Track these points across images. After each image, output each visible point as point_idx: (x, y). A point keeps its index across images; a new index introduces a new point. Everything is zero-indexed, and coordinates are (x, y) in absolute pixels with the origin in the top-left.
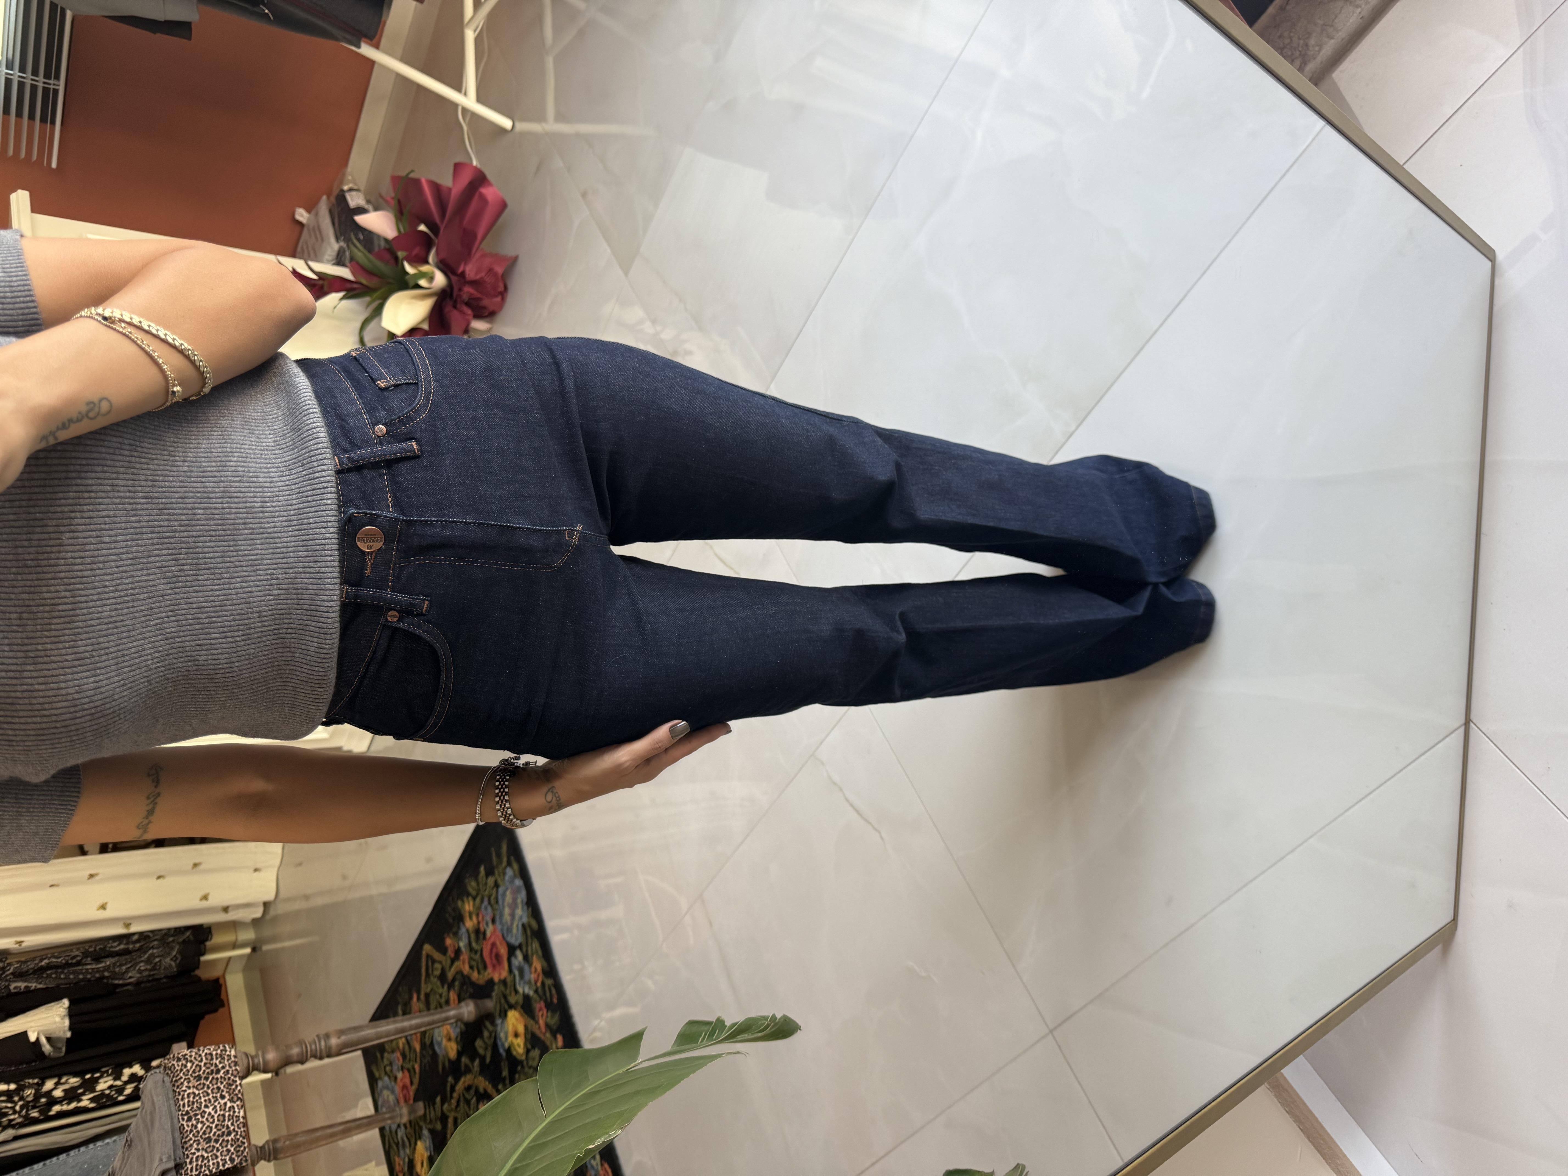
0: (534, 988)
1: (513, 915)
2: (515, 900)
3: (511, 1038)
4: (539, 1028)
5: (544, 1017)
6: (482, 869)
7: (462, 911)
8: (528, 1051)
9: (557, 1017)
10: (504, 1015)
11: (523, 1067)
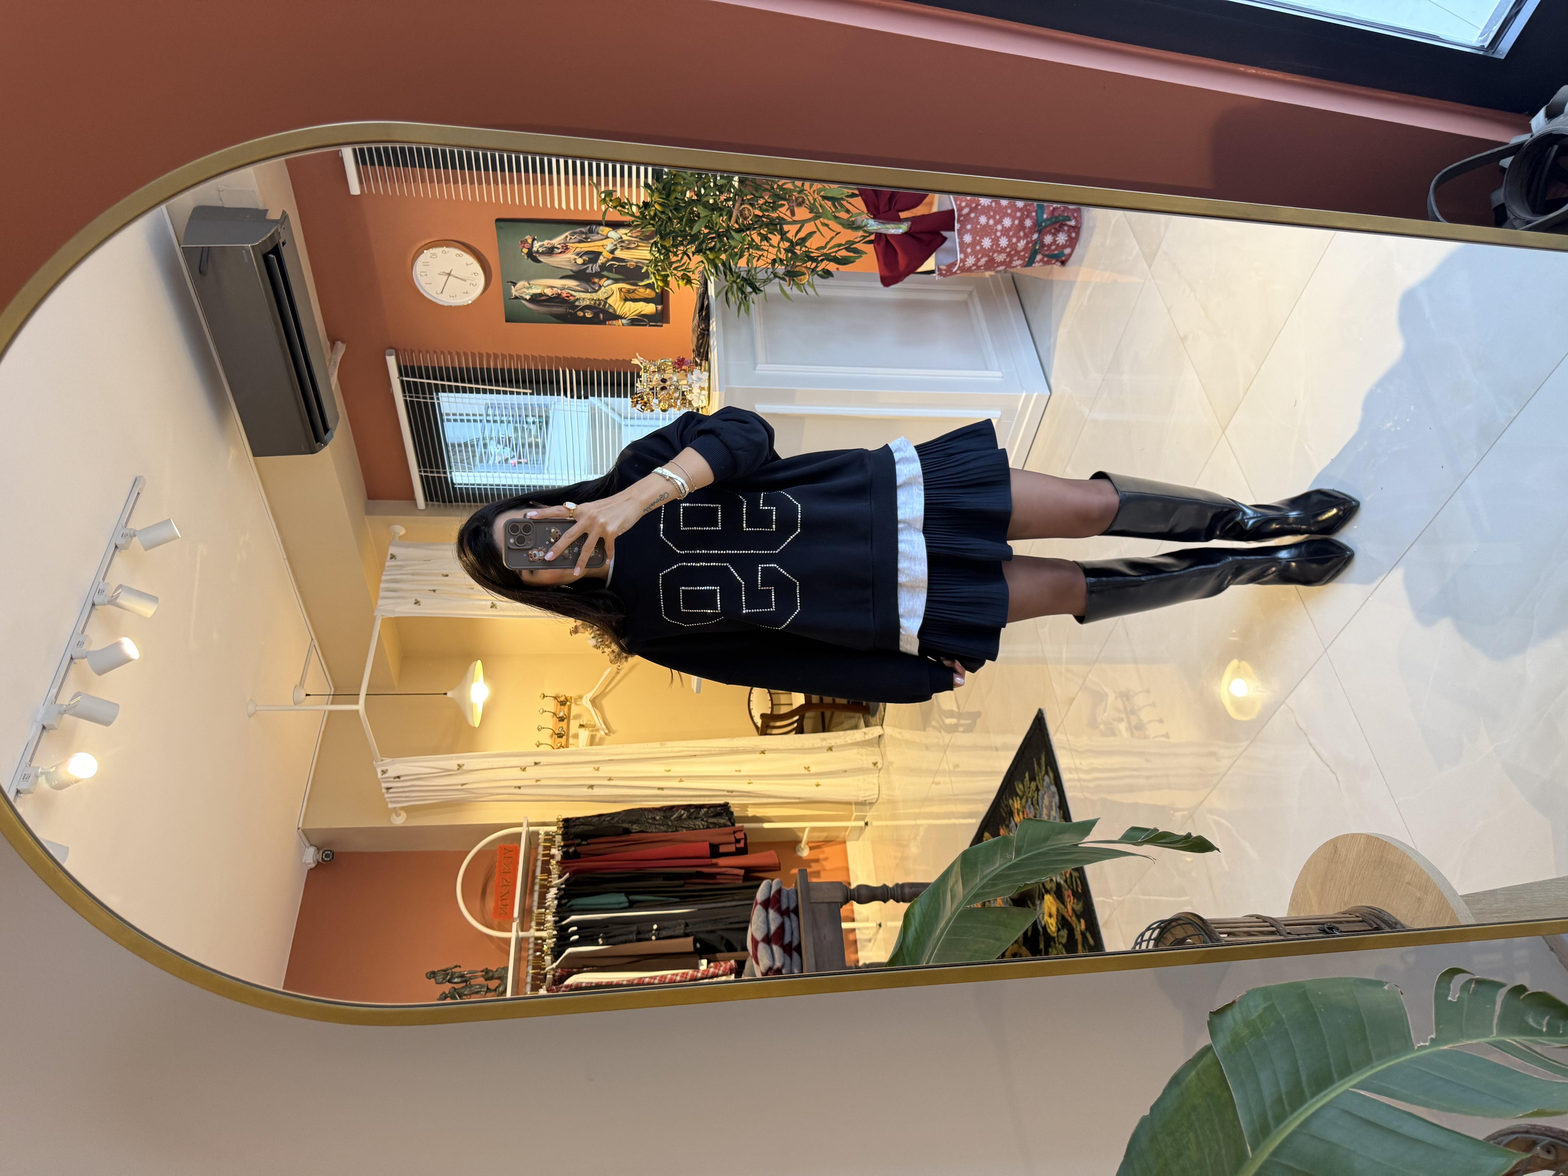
0: (1064, 878)
1: (1049, 816)
2: (1051, 802)
3: (1046, 918)
4: (1068, 911)
5: (1071, 903)
6: (1027, 775)
7: (1013, 809)
8: (1059, 930)
9: (1081, 905)
10: (1042, 898)
11: (1055, 942)
